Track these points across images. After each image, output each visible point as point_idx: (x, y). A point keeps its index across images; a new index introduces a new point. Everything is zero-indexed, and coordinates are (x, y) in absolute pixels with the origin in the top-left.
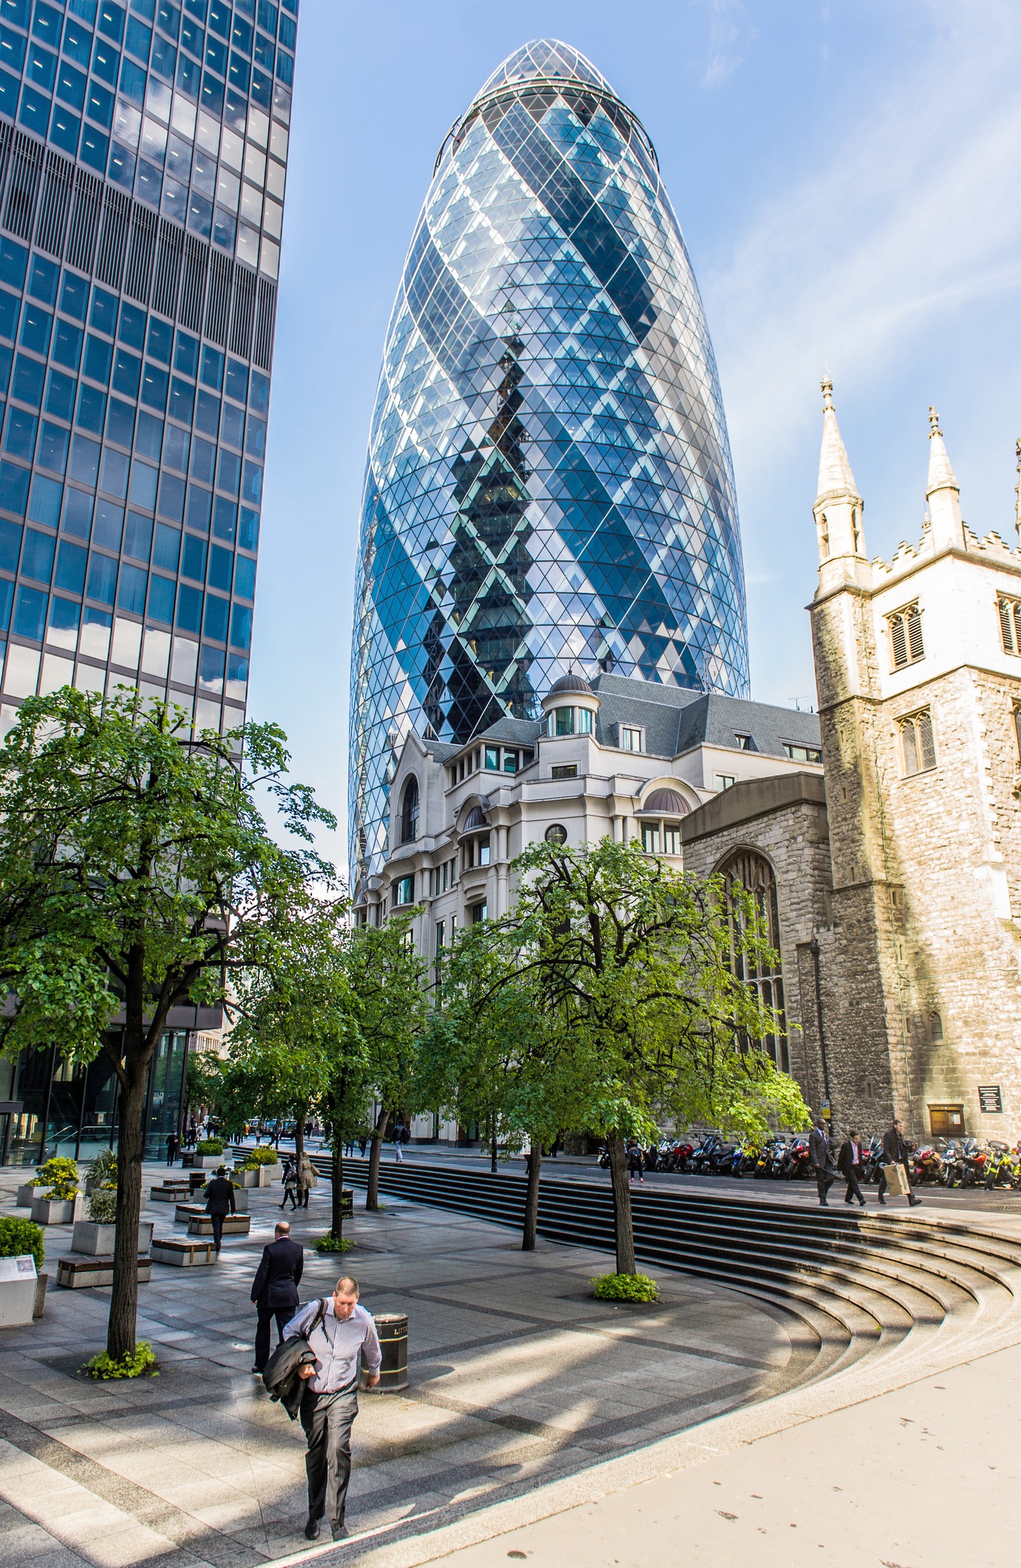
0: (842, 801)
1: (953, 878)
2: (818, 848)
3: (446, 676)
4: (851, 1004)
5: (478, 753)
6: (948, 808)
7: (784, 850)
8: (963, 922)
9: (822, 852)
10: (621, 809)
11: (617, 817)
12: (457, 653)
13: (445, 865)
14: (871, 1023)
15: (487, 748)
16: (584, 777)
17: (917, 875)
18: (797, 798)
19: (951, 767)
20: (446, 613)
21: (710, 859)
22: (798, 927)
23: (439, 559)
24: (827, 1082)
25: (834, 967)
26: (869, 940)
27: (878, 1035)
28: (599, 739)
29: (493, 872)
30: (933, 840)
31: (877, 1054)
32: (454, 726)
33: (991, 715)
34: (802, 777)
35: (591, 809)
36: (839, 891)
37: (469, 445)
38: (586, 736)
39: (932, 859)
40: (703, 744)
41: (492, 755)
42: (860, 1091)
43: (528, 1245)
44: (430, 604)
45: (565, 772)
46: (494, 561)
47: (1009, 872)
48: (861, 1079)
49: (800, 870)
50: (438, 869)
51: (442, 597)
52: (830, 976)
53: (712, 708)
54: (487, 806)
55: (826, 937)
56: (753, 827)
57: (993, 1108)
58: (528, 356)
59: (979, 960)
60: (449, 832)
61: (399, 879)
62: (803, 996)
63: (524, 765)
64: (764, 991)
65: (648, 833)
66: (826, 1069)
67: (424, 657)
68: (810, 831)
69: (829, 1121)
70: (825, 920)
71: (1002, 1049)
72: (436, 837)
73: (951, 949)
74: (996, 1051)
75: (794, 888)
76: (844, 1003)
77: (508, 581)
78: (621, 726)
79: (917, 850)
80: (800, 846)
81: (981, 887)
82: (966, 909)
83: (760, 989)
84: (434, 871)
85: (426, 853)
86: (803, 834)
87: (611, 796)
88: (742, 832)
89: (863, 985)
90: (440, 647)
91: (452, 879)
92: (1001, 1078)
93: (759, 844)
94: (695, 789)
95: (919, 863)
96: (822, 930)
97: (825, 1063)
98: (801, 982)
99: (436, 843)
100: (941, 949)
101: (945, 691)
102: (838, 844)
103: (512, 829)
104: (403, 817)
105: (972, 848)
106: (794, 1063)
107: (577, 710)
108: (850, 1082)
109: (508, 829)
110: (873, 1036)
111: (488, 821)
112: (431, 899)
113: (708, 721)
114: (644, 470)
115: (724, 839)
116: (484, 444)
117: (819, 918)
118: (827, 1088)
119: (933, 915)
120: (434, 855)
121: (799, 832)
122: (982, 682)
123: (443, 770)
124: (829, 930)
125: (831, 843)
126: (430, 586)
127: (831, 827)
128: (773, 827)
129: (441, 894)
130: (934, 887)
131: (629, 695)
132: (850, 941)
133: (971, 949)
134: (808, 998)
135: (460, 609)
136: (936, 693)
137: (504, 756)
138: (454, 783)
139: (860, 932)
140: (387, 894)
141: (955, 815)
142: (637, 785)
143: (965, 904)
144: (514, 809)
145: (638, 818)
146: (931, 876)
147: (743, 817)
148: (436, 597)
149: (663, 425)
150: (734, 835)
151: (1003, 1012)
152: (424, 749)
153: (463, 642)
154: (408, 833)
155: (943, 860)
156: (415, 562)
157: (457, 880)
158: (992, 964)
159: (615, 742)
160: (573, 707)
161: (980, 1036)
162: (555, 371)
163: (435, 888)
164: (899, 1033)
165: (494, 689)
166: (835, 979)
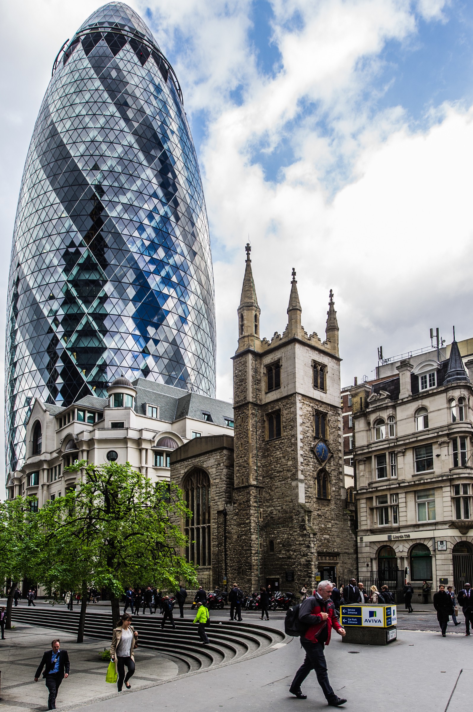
0: (241, 449)
1: (284, 485)
2: (229, 469)
3: (59, 370)
4: (238, 537)
5: (74, 413)
6: (284, 455)
7: (214, 469)
8: (286, 504)
9: (231, 471)
10: (144, 445)
11: (143, 449)
12: (65, 358)
13: (56, 467)
14: (246, 545)
15: (78, 410)
16: (127, 429)
17: (269, 483)
18: (222, 446)
19: (287, 437)
20: (59, 336)
21: (182, 472)
22: (218, 503)
23: (55, 305)
24: (226, 569)
25: (232, 521)
26: (247, 510)
27: (248, 550)
28: (136, 410)
29: (80, 472)
30: (277, 468)
31: (247, 558)
32: (63, 396)
33: (305, 416)
34: (225, 437)
35: (130, 444)
36: (237, 489)
37: (72, 244)
38: (129, 408)
39: (276, 477)
40: (187, 417)
41: (81, 413)
42: (239, 573)
43: (80, 640)
44: (51, 330)
45: (117, 426)
46: (86, 311)
47: (306, 484)
48: (240, 568)
49: (221, 479)
50: (52, 469)
51: (57, 327)
52: (230, 525)
53: (192, 400)
54: (77, 439)
55: (230, 508)
56: (202, 458)
57: (291, 579)
58: (107, 199)
59: (290, 520)
60: (57, 451)
61: (31, 473)
62: (218, 533)
63: (98, 420)
64: (202, 531)
65: (158, 457)
66: (226, 564)
67: (47, 359)
68: (227, 461)
69: (226, 585)
70: (230, 500)
71: (296, 556)
72: (51, 453)
73: (280, 515)
74: (294, 557)
75: (218, 486)
76: (235, 537)
77: (94, 323)
78: (147, 405)
79: (270, 472)
80: (222, 468)
81: (294, 489)
82: (287, 498)
83: (201, 530)
84: (50, 471)
85: (45, 461)
86: (223, 463)
87: (140, 438)
88: (197, 460)
89: (244, 529)
90: (55, 353)
91: (59, 474)
92: (295, 567)
93: (204, 466)
94: (181, 438)
95: (271, 478)
96: (228, 505)
97: (226, 562)
98: (218, 527)
99: (51, 456)
100: (276, 515)
101: (287, 404)
102: (237, 468)
103: (90, 452)
104: (33, 442)
105: (291, 473)
106: (213, 561)
107: (125, 395)
108: (235, 569)
109: (88, 452)
110: (246, 550)
111: (78, 447)
112: (48, 484)
113: (190, 406)
114: (168, 273)
115: (189, 463)
116: (81, 245)
117: (228, 500)
118: (226, 572)
119: (275, 500)
120: (50, 462)
121: (221, 461)
122: (302, 401)
123: (55, 420)
124: (231, 505)
125: (235, 467)
126: (50, 320)
127: (235, 460)
128: (210, 459)
129: (53, 482)
130: (276, 488)
131: (153, 389)
132: (240, 510)
133: (288, 515)
134: (221, 534)
135: (67, 335)
136: (283, 404)
137: (88, 415)
138: (61, 426)
139: (244, 506)
140: (25, 481)
141: (287, 458)
142: (154, 434)
143: (287, 496)
144: (91, 442)
145: (153, 450)
146: (276, 484)
147: (198, 453)
148: (54, 327)
149: (179, 250)
150: (194, 461)
151: (298, 541)
152: (44, 408)
153: (69, 353)
154: (36, 449)
155: (280, 477)
156: (42, 306)
157: (62, 475)
158: (295, 521)
159: (144, 412)
160: (123, 394)
161: (288, 551)
162: (121, 210)
163: (50, 478)
164: (257, 549)
165: (85, 379)
166: (232, 526)
